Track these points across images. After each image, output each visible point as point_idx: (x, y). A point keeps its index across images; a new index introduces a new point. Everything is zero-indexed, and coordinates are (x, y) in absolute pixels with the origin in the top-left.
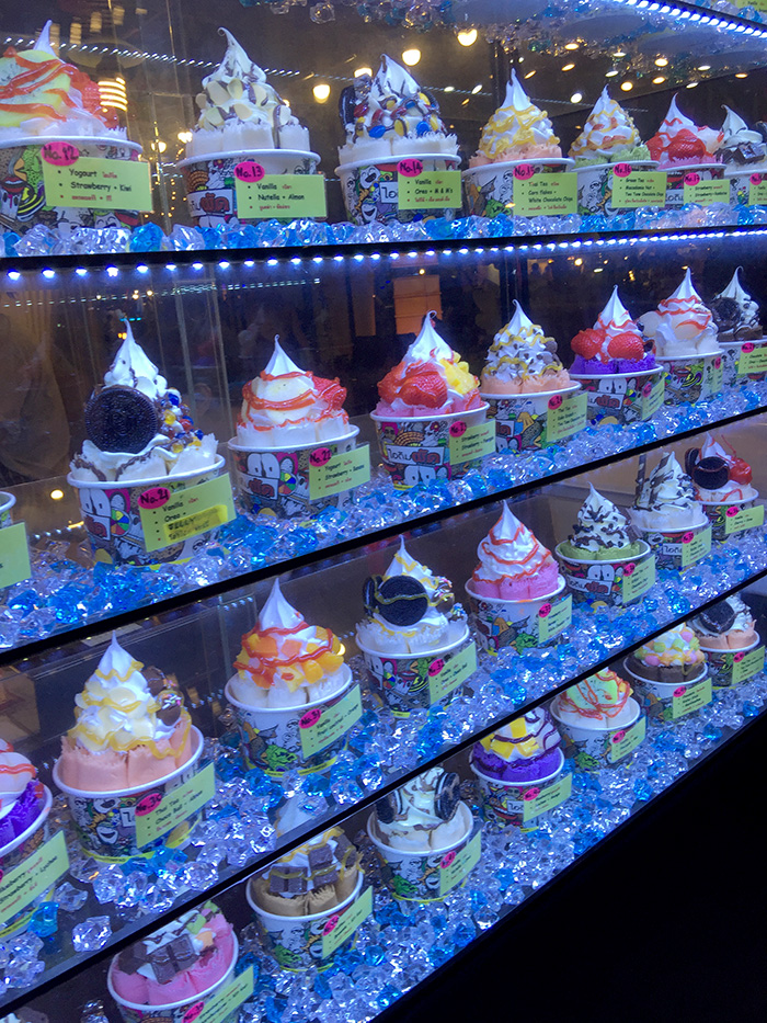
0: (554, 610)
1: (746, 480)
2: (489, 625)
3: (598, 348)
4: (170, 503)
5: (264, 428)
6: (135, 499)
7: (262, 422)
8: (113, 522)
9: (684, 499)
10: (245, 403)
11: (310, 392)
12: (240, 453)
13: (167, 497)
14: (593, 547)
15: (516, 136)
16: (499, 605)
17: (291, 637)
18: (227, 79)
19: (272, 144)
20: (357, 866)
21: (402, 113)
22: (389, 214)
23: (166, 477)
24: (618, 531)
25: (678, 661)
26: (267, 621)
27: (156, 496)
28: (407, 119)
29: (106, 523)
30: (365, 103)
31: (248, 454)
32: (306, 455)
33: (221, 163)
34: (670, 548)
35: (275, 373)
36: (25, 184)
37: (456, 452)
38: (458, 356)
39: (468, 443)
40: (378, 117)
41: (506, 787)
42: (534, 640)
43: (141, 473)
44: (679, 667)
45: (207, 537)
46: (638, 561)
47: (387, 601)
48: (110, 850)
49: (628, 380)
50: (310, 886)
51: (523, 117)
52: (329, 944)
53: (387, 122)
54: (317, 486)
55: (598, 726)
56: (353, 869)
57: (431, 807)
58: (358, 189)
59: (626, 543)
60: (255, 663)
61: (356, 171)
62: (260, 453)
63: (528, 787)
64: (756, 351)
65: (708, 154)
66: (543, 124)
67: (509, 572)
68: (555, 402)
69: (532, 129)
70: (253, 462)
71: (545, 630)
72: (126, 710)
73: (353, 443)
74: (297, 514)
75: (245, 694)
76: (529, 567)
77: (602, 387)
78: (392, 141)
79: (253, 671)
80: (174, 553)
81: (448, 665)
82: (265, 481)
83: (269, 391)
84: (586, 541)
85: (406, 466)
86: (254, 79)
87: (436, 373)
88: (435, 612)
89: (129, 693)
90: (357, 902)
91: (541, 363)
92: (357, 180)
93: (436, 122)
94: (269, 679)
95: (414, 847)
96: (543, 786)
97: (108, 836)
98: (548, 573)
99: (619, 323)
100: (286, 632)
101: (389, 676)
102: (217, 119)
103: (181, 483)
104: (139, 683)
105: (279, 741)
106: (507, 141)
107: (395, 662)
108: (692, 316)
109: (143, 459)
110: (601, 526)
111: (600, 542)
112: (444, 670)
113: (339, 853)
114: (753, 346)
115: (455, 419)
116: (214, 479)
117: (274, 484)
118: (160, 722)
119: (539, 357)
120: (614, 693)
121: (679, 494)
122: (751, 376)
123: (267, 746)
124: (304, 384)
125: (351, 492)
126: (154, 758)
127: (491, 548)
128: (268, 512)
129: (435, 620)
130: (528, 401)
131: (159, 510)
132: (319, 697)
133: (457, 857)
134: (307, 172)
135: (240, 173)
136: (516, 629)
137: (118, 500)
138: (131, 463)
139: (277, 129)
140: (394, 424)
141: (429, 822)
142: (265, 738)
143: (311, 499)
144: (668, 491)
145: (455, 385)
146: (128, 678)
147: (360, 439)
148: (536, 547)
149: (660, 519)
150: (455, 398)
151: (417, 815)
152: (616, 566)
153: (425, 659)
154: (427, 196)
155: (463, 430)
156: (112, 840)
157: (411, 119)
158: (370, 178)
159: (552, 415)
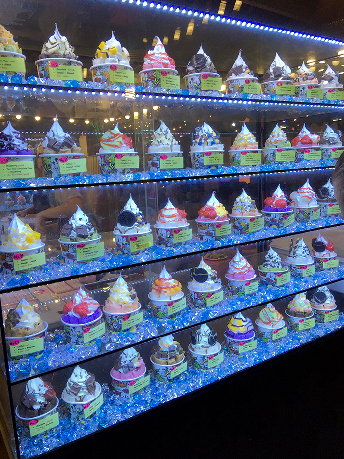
0: (251, 285)
1: (331, 250)
2: (230, 288)
3: (272, 203)
4: (137, 240)
5: (163, 222)
6: (129, 238)
7: (162, 220)
8: (123, 244)
9: (305, 254)
10: (159, 215)
11: (176, 213)
12: (156, 229)
13: (137, 239)
14: (269, 267)
15: (243, 142)
16: (233, 281)
17: (167, 281)
18: (160, 133)
19: (170, 150)
20: (183, 354)
21: (207, 139)
22: (202, 166)
23: (136, 234)
24: (277, 262)
25: (302, 310)
26: (161, 277)
27: (134, 238)
28: (208, 140)
29: (121, 244)
30: (198, 135)
31: (158, 229)
32: (173, 231)
33: (157, 155)
34: (299, 271)
35: (167, 208)
36: (110, 162)
37: (218, 233)
38: (222, 205)
39: (222, 230)
40: (201, 139)
41: (234, 341)
42: (244, 294)
43: (131, 232)
44: (302, 312)
45: (146, 250)
46: (283, 273)
47: (196, 275)
48: (115, 330)
49: (280, 214)
50: (169, 357)
51: (246, 137)
52: (173, 375)
53: (203, 141)
54: (176, 239)
55: (269, 327)
56: (182, 355)
57: (207, 341)
58: (194, 158)
59: (280, 267)
60: (157, 288)
61: (194, 154)
62: (162, 229)
63: (241, 342)
64: (334, 206)
65: (314, 143)
66: (252, 139)
67: (237, 271)
68: (252, 220)
69: (248, 140)
70: (160, 231)
71: (247, 290)
72: (122, 294)
73: (188, 228)
74: (170, 246)
75: (153, 296)
76: (243, 270)
77: (272, 216)
78: (204, 146)
79: (156, 290)
80: (137, 253)
81: (213, 296)
82: (162, 237)
83: (166, 213)
84: (267, 265)
85: (204, 236)
86: (167, 133)
87: (214, 210)
88: (210, 280)
89: (123, 289)
90: (182, 365)
91: (249, 208)
92: (194, 156)
93: (217, 141)
94: (160, 292)
95: (201, 352)
96: (246, 342)
97: (115, 326)
98: (250, 273)
99: (279, 196)
100: (166, 280)
101: (196, 297)
102: (157, 143)
103: (140, 235)
104: (126, 287)
105: (162, 310)
106: (240, 143)
107: (197, 293)
108: (307, 194)
109: (131, 229)
110: (271, 260)
111: (271, 266)
112: (212, 297)
113: (178, 349)
114: (333, 204)
115: (218, 223)
116: (148, 235)
117: (165, 238)
118: (130, 298)
119: (249, 206)
120: (275, 317)
121: (303, 253)
122: (333, 214)
123: (158, 311)
124: (175, 211)
125: (186, 242)
126: (128, 307)
127: (233, 263)
128: (163, 245)
129: (211, 282)
130: (244, 219)
131: (135, 242)
132: (173, 299)
133: (214, 358)
134: (179, 156)
135: (161, 158)
136: (239, 289)
137: (125, 238)
138: (129, 229)
139: (172, 145)
140: (201, 224)
141: (206, 345)
142: (158, 309)
143: (174, 242)
144: (299, 252)
145: (219, 213)
146: (123, 285)
147: (189, 227)
148: (247, 264)
149: (296, 260)
150: (219, 217)
151: (203, 342)
152: (275, 274)
153: (206, 293)
154: (213, 161)
155: (220, 227)
156: (116, 328)
157: (210, 140)
158: (197, 156)
159: (251, 224)
